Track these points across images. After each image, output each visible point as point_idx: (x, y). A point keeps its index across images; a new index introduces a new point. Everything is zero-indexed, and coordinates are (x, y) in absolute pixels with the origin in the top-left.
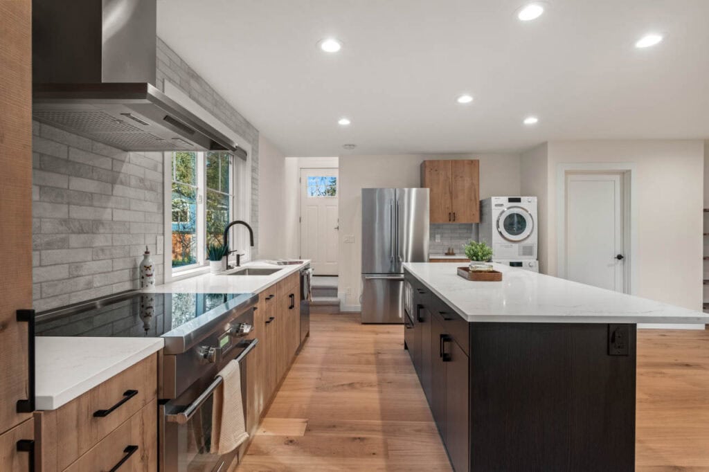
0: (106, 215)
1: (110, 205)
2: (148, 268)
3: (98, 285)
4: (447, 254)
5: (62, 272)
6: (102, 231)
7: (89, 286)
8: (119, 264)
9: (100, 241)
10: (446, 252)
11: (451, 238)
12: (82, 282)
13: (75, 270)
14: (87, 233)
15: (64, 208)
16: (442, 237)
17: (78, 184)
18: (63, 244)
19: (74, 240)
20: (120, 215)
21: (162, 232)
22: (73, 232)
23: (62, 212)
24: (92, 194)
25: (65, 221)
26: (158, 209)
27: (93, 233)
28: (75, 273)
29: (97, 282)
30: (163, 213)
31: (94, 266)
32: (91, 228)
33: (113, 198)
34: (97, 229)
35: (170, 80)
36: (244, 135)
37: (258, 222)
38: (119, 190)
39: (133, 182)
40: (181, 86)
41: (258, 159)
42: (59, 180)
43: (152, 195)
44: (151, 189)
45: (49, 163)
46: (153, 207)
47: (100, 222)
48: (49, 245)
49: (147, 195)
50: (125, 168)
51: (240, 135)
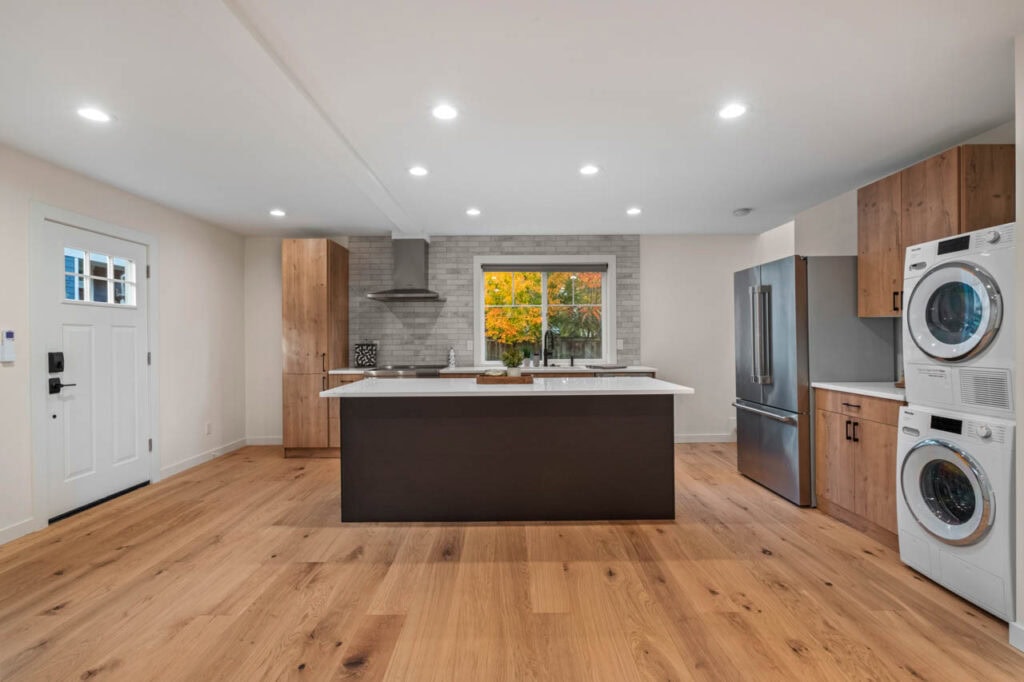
0: (433, 331)
1: (435, 327)
6: (430, 338)
7: (423, 360)
8: (440, 352)
9: (429, 342)
13: (417, 353)
15: (413, 330)
17: (418, 321)
18: (412, 343)
19: (417, 342)
20: (440, 331)
22: (417, 339)
24: (425, 323)
25: (412, 335)
27: (425, 339)
29: (428, 359)
30: (473, 328)
31: (427, 352)
32: (421, 337)
33: (436, 324)
34: (428, 337)
35: (479, 254)
36: (598, 250)
37: (638, 327)
38: (439, 320)
39: (449, 315)
40: (492, 252)
41: (638, 263)
42: (409, 320)
43: (464, 320)
44: (463, 316)
45: (407, 315)
46: (466, 326)
47: (429, 335)
48: (406, 343)
49: (460, 320)
50: (444, 310)
51: (588, 253)
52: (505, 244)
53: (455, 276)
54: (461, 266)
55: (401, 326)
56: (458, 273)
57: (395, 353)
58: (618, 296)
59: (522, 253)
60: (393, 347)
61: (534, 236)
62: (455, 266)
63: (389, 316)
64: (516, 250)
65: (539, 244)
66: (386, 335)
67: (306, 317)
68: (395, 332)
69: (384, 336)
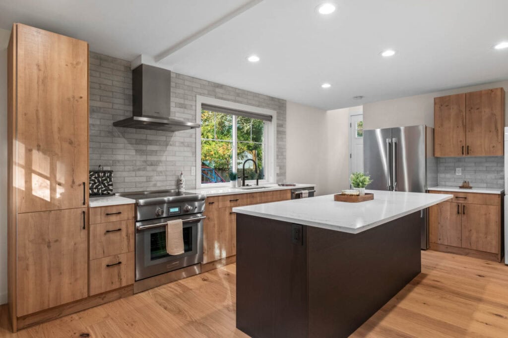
0: (163, 158)
1: (165, 154)
2: (181, 181)
3: (159, 185)
4: (461, 187)
5: (144, 179)
6: (160, 164)
7: (155, 185)
8: (170, 178)
9: (160, 168)
10: (461, 185)
11: (475, 172)
12: (152, 184)
13: (149, 179)
14: (154, 165)
15: (145, 157)
16: (463, 171)
17: (150, 148)
18: (144, 169)
19: (149, 168)
20: (170, 158)
21: (195, 165)
22: (148, 165)
23: (144, 158)
24: (157, 151)
25: (145, 162)
26: (193, 154)
27: (157, 165)
28: (149, 180)
29: (159, 184)
30: (196, 157)
31: (158, 178)
32: (153, 164)
33: (166, 152)
34: (159, 163)
35: (200, 94)
36: (268, 106)
37: (285, 159)
38: (169, 148)
39: (177, 144)
40: (209, 95)
41: (285, 118)
42: (143, 147)
43: (189, 149)
44: (188, 146)
45: (139, 142)
46: (190, 154)
47: (160, 161)
48: (139, 170)
49: (186, 149)
50: (172, 139)
51: (263, 107)
52: (218, 90)
53: (182, 110)
54: (187, 102)
55: (133, 152)
56: (185, 108)
57: (127, 180)
58: (277, 138)
59: (228, 100)
60: (125, 174)
61: (236, 89)
62: (182, 101)
63: (121, 142)
64: (225, 96)
65: (238, 95)
66: (119, 161)
67: (56, 136)
68: (127, 158)
69: (115, 162)
